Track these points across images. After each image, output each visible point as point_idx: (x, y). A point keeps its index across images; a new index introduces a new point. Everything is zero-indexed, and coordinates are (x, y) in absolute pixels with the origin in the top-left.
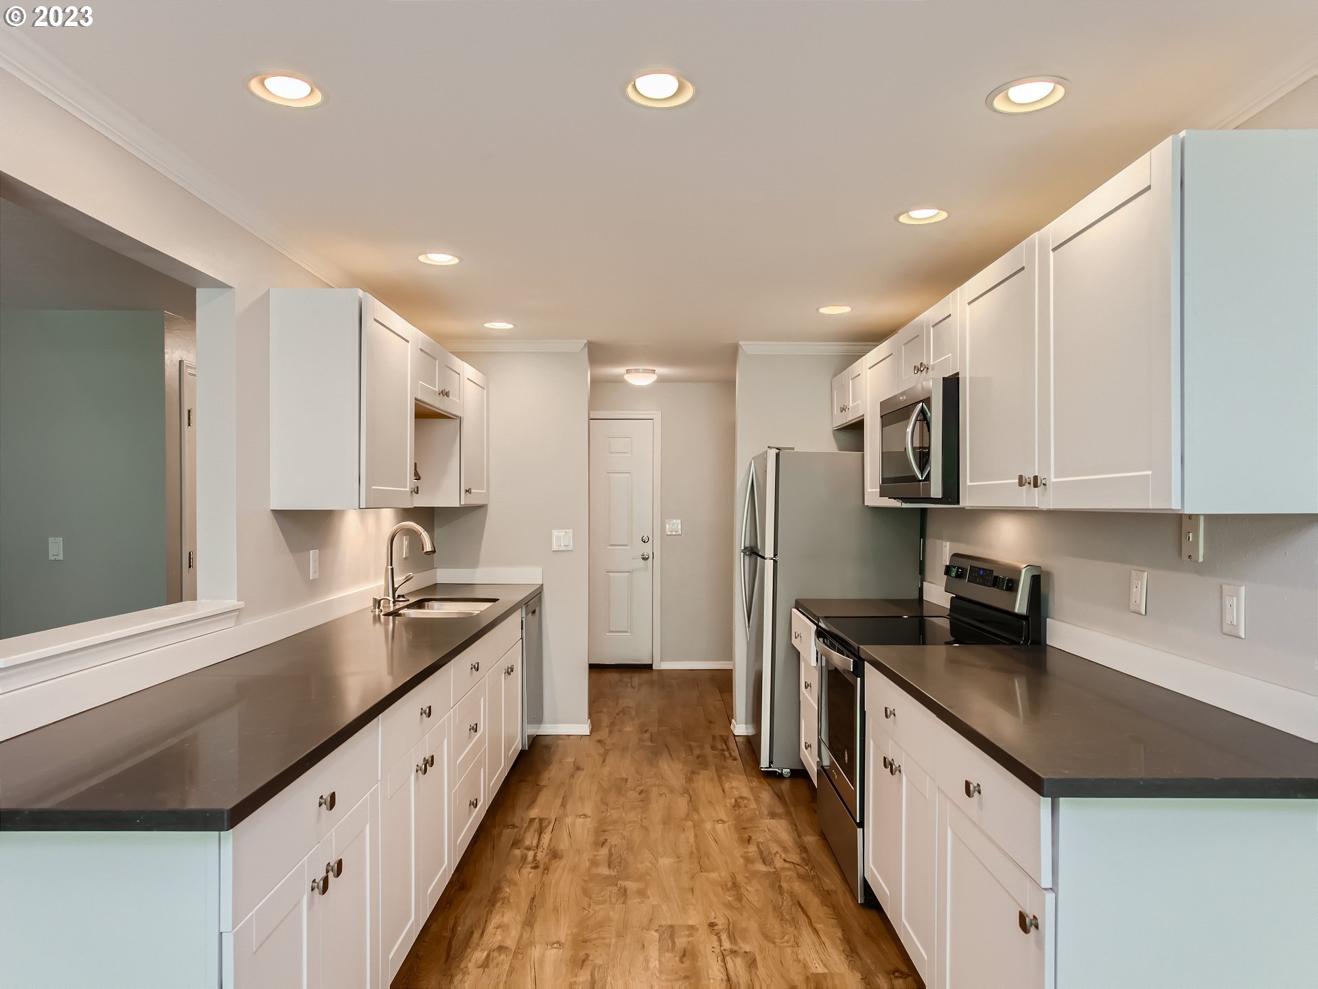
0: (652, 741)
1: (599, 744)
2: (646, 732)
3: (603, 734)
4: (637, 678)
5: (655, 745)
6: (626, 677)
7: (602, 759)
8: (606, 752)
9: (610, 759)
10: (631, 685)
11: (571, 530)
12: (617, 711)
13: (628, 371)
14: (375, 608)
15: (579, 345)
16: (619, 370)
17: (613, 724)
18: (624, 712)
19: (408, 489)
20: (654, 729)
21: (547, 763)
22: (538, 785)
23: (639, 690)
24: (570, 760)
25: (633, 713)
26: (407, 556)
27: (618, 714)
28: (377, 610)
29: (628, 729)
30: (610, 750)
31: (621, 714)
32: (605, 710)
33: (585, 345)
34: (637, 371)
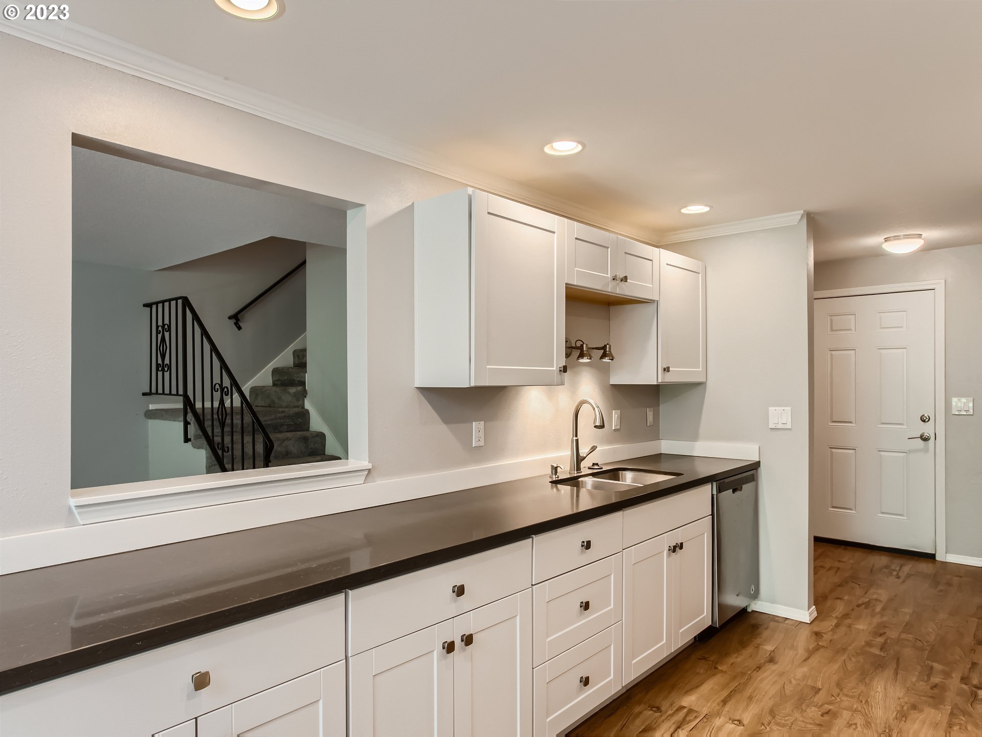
0: (881, 649)
1: (814, 637)
2: (881, 635)
3: (827, 625)
4: (908, 567)
5: (883, 654)
6: (896, 563)
7: (806, 655)
8: (817, 648)
9: (815, 660)
10: (898, 574)
11: (790, 408)
12: (860, 602)
13: (886, 240)
14: (552, 473)
15: (795, 217)
16: (872, 241)
17: (846, 616)
18: (867, 605)
19: (555, 369)
20: (893, 634)
21: (743, 644)
22: (716, 668)
23: (903, 582)
24: (769, 648)
25: (878, 609)
26: (618, 427)
27: (858, 606)
28: (554, 476)
29: (861, 627)
30: (823, 647)
31: (863, 606)
32: (846, 598)
33: (802, 216)
34: (897, 238)
